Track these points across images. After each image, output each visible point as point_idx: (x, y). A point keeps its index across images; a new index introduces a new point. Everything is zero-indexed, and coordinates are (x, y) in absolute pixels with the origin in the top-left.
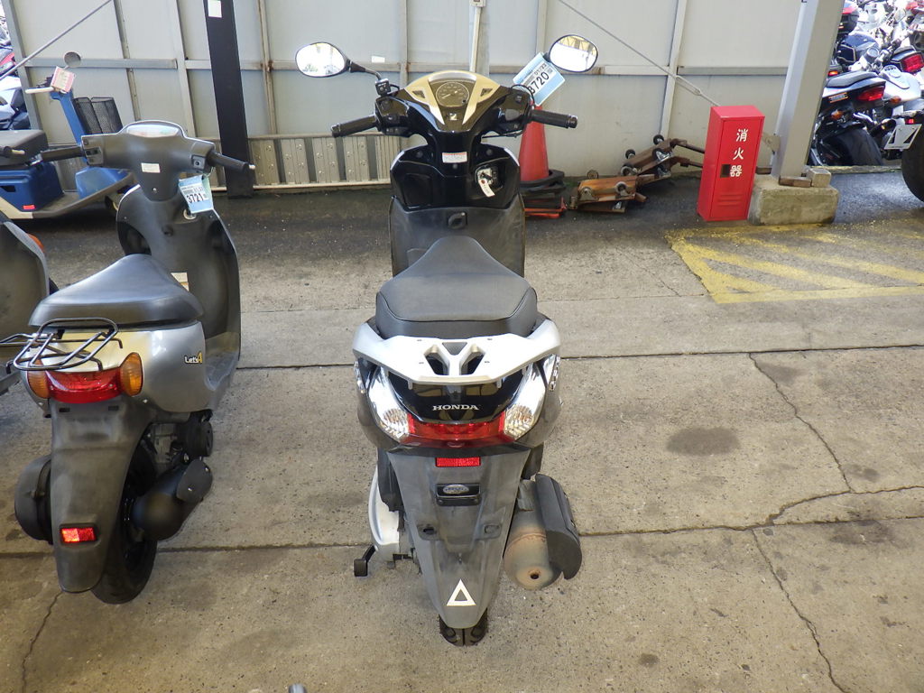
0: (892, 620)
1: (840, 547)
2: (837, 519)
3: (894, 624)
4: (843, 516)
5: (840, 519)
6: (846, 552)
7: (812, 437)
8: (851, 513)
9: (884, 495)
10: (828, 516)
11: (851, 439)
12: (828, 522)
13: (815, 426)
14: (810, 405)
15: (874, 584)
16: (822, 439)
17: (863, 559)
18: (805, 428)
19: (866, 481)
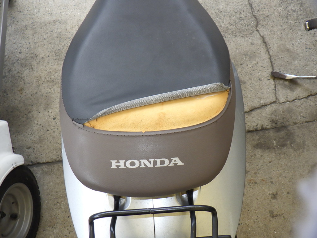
0: (275, 213)
1: (259, 152)
2: (262, 127)
3: (276, 215)
4: (267, 124)
5: (264, 127)
6: (262, 156)
7: (263, 50)
8: (273, 121)
9: (297, 103)
10: (257, 126)
11: (288, 50)
12: (256, 130)
13: (267, 39)
14: (268, 16)
15: (272, 183)
16: (269, 53)
17: (270, 162)
18: (260, 41)
19: (289, 91)
